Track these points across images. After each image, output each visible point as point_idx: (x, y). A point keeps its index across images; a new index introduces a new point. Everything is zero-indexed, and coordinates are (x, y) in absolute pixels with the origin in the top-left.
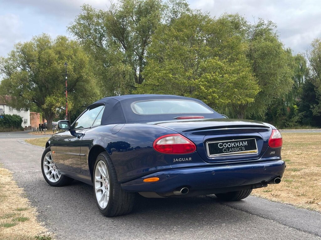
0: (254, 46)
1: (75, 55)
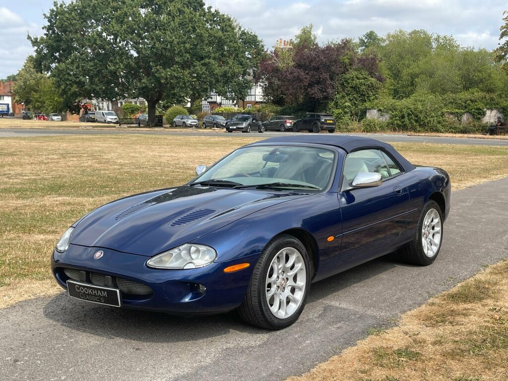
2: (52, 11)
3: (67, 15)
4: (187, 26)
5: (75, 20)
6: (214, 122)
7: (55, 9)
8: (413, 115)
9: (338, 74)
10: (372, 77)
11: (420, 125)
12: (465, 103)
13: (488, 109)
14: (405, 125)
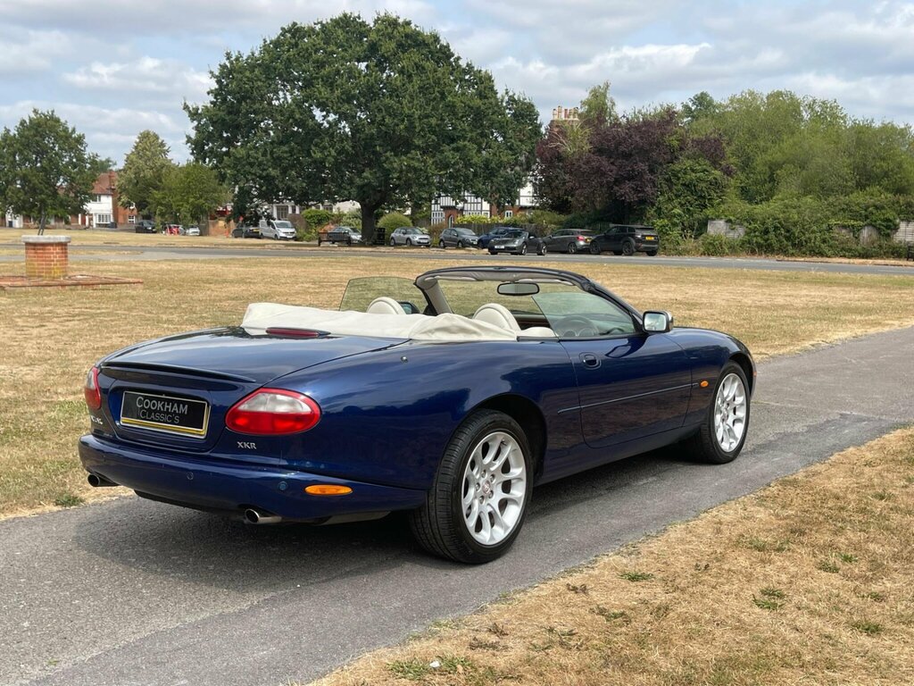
2: (223, 67)
3: (248, 74)
4: (431, 90)
5: (260, 80)
6: (459, 239)
7: (228, 65)
8: (782, 229)
9: (661, 164)
10: (716, 168)
11: (794, 245)
12: (866, 210)
13: (902, 220)
14: (770, 245)
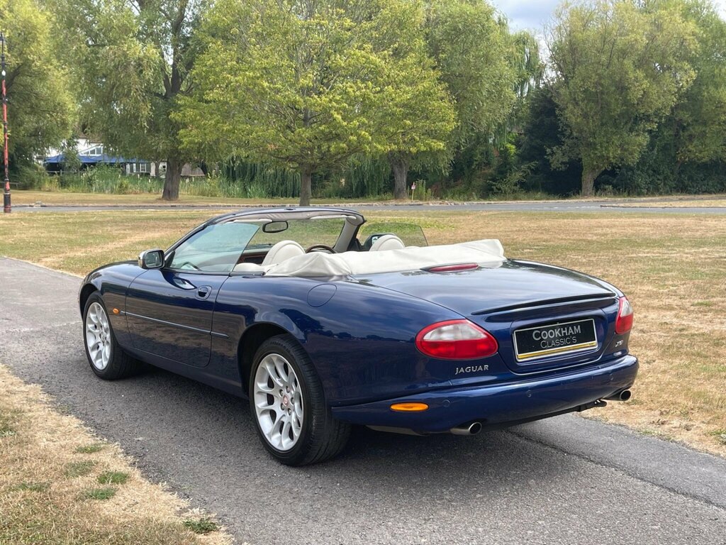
0: (435, 12)
1: (11, 11)
